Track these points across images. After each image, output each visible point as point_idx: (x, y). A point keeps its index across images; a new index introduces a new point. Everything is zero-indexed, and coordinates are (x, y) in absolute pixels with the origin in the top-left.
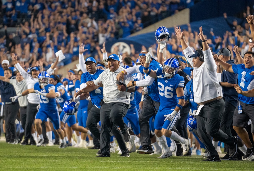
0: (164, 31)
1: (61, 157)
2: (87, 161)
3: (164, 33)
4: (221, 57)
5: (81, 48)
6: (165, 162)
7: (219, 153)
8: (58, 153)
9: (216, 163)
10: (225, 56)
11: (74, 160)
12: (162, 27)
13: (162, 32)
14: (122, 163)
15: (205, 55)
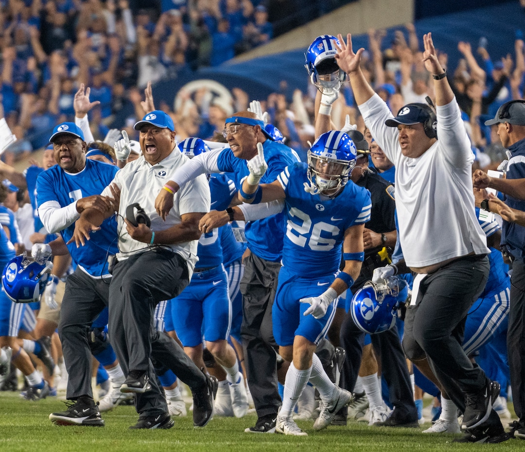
0: (330, 48)
1: (22, 428)
2: (100, 441)
3: (327, 54)
4: (503, 129)
5: (80, 97)
6: (337, 444)
7: (504, 417)
8: (15, 417)
9: (493, 448)
10: (515, 127)
11: (62, 439)
12: (323, 37)
13: (323, 50)
14: (208, 446)
15: (440, 118)
